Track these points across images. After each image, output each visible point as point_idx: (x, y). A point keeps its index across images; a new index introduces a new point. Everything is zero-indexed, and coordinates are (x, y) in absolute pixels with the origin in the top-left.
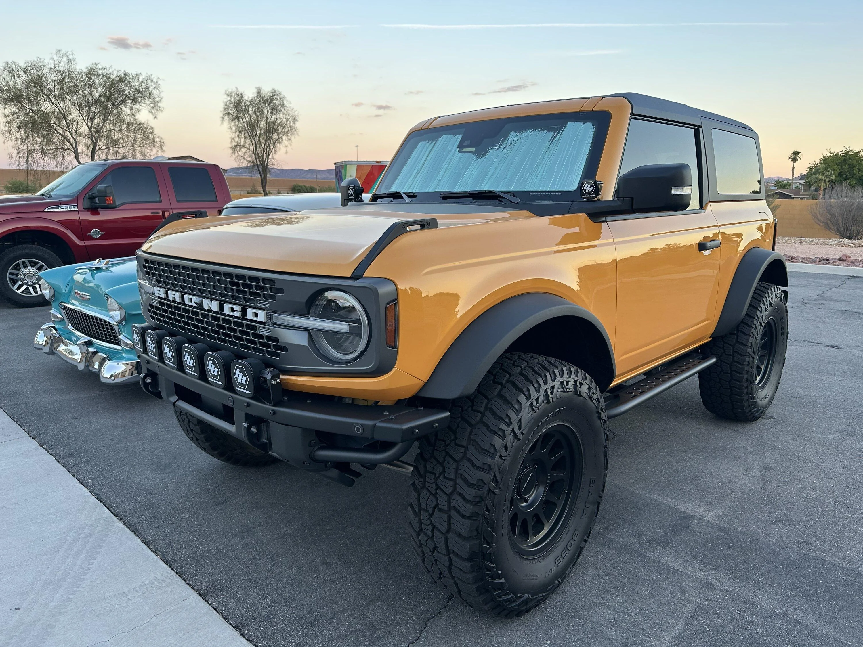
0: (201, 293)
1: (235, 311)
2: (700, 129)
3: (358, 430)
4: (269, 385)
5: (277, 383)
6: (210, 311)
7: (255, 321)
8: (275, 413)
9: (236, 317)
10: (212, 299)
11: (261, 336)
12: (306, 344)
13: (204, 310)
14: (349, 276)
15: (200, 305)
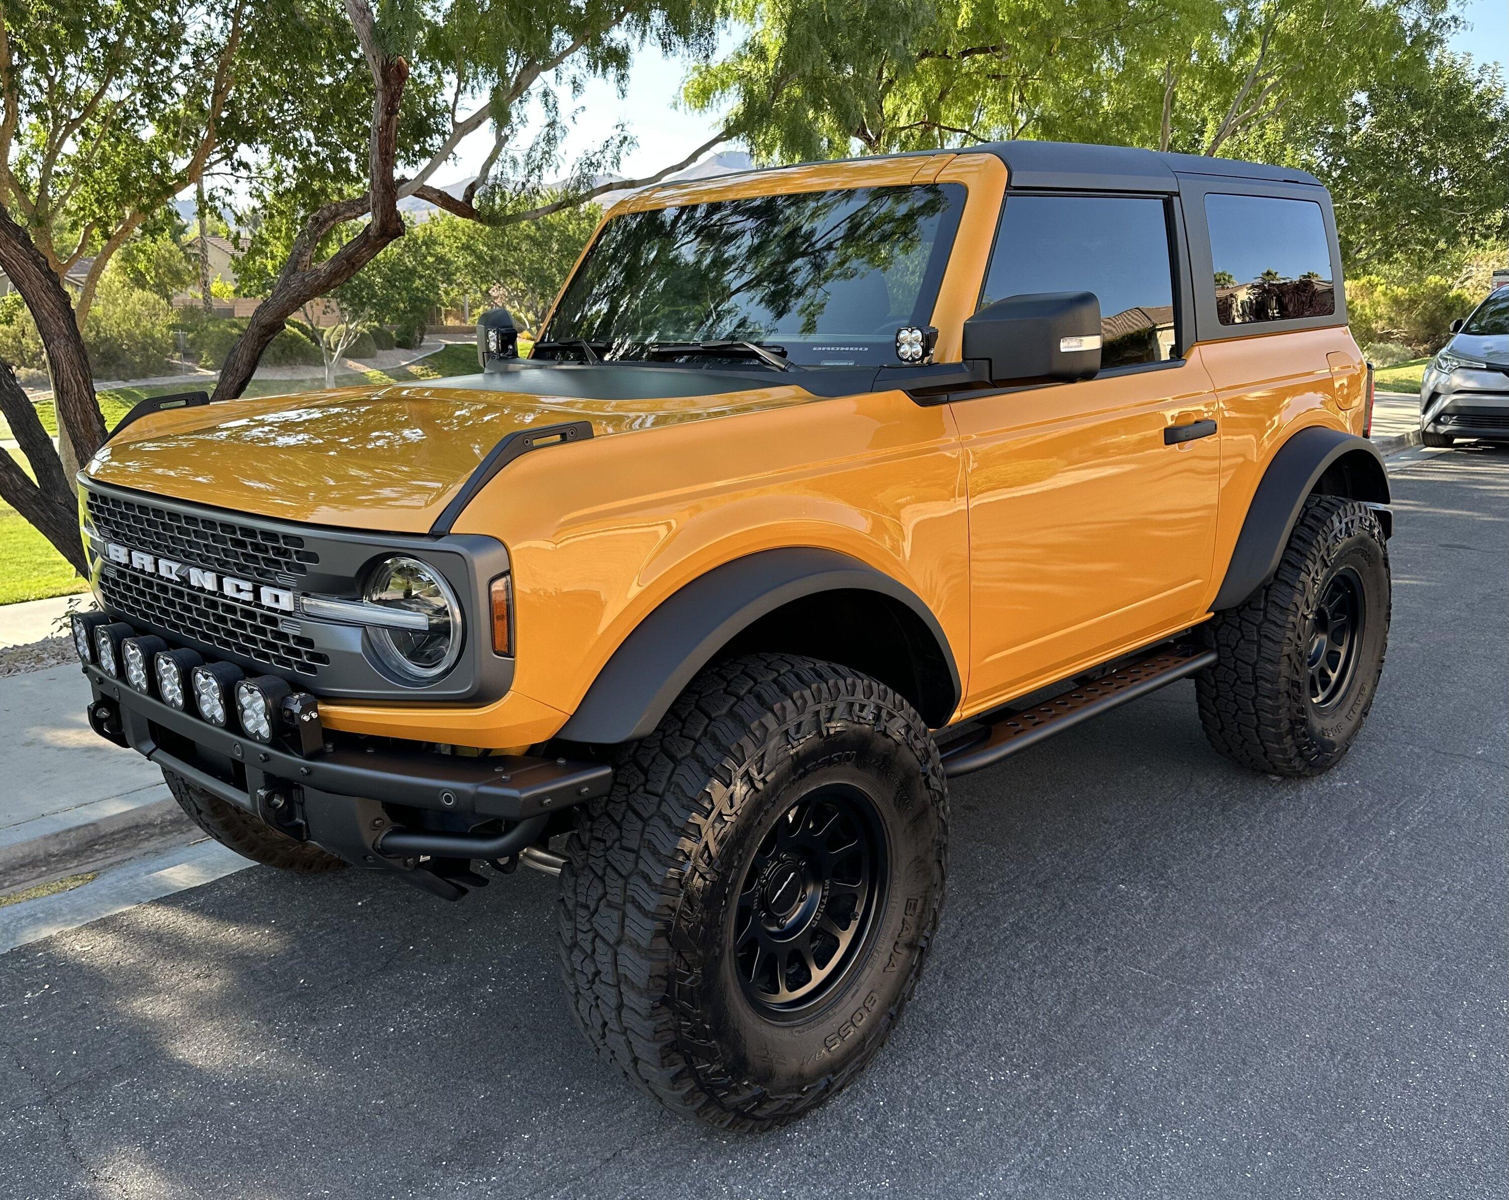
0: (187, 559)
1: (242, 591)
2: (1176, 200)
3: (448, 799)
4: (297, 722)
5: (312, 719)
6: (202, 589)
7: (275, 610)
8: (310, 771)
9: (244, 602)
10: (204, 570)
11: (284, 636)
12: (359, 650)
13: (192, 588)
14: (427, 532)
15: (185, 581)
